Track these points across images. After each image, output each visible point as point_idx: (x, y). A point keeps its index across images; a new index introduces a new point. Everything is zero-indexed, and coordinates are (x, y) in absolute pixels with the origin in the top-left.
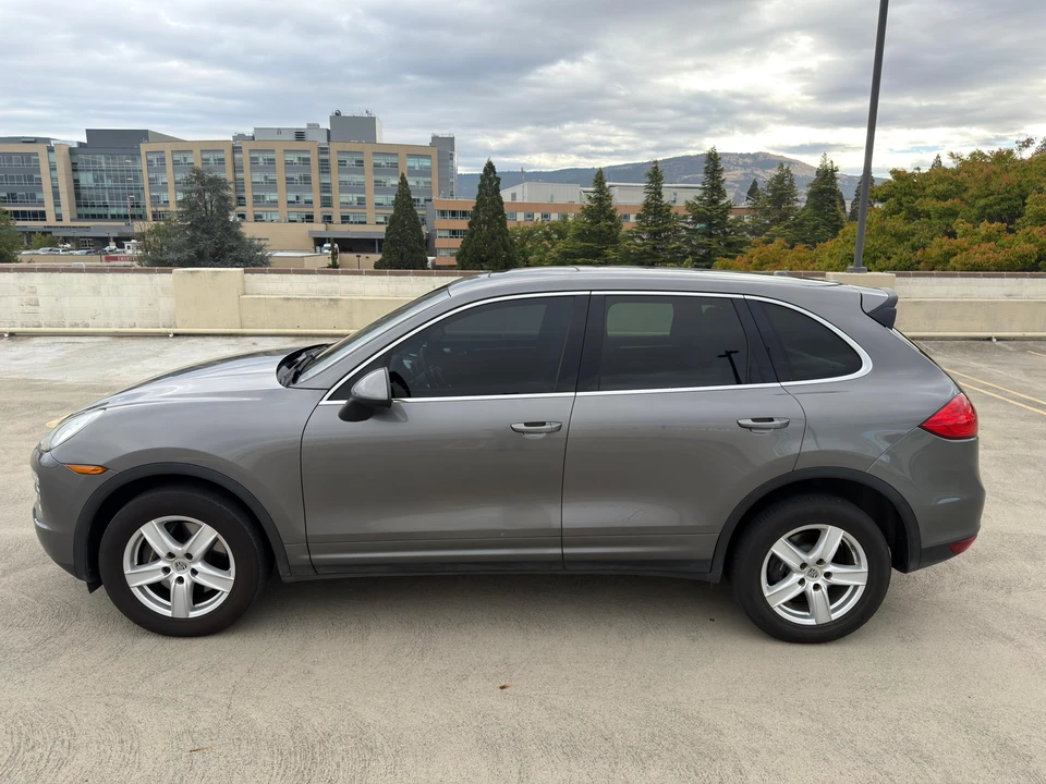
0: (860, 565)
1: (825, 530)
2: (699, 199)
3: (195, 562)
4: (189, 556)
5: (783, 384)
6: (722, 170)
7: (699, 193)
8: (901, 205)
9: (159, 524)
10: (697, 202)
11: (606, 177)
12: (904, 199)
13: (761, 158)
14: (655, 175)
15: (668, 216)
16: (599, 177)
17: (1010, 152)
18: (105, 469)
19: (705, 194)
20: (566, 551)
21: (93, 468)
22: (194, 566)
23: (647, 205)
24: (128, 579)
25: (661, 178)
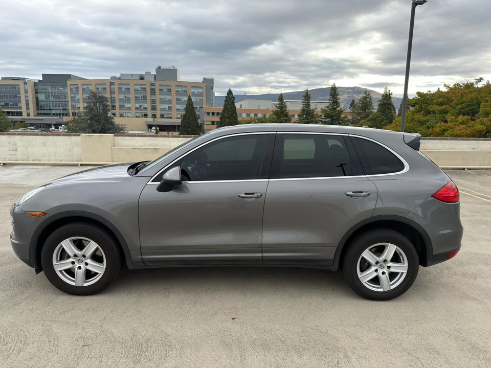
0: (404, 263)
1: (387, 246)
2: (327, 107)
3: (87, 259)
4: (84, 256)
5: (367, 176)
6: (338, 94)
7: (327, 105)
8: (422, 108)
9: (70, 241)
10: (326, 109)
11: (284, 97)
12: (423, 105)
13: (356, 90)
14: (307, 96)
15: (313, 115)
16: (281, 97)
17: (472, 84)
18: (45, 213)
19: (330, 105)
20: (264, 255)
21: (39, 213)
22: (86, 261)
23: (303, 110)
24: (55, 267)
25: (310, 98)
